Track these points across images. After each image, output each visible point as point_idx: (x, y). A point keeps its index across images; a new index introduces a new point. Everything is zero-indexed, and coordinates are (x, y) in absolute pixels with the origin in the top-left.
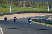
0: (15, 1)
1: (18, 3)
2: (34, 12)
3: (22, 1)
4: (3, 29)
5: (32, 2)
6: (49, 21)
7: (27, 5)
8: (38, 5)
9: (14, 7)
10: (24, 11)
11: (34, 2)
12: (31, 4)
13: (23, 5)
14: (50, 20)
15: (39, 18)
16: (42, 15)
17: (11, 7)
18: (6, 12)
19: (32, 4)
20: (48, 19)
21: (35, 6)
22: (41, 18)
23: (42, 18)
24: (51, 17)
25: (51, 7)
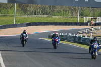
0: (23, 5)
1: (28, 8)
3: (34, 5)
4: (3, 52)
5: (50, 6)
6: (79, 38)
7: (42, 12)
8: (61, 11)
9: (20, 14)
10: (37, 21)
11: (54, 7)
12: (48, 10)
13: (36, 12)
14: (81, 36)
15: (63, 34)
16: (68, 28)
17: (15, 15)
18: (7, 24)
19: (51, 9)
20: (77, 35)
21: (56, 14)
22: (66, 34)
23: (68, 34)
24: (83, 32)
25: (82, 15)
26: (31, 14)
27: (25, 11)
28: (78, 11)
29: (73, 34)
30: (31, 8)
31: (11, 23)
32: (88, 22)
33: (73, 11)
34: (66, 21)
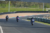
0: (13, 2)
1: (16, 4)
2: (30, 11)
3: (19, 2)
5: (28, 3)
7: (24, 6)
8: (34, 5)
9: (12, 7)
10: (21, 11)
11: (30, 3)
12: (27, 5)
13: (20, 6)
15: (35, 17)
16: (38, 14)
17: (9, 7)
18: (5, 12)
19: (29, 4)
21: (31, 6)
22: (37, 17)
23: (38, 17)
24: (46, 16)
25: (45, 7)
26: (18, 6)
27: (14, 5)
28: (43, 5)
29: (40, 17)
30: (18, 3)
31: (7, 12)
32: (49, 11)
33: (40, 5)
34: (37, 10)
